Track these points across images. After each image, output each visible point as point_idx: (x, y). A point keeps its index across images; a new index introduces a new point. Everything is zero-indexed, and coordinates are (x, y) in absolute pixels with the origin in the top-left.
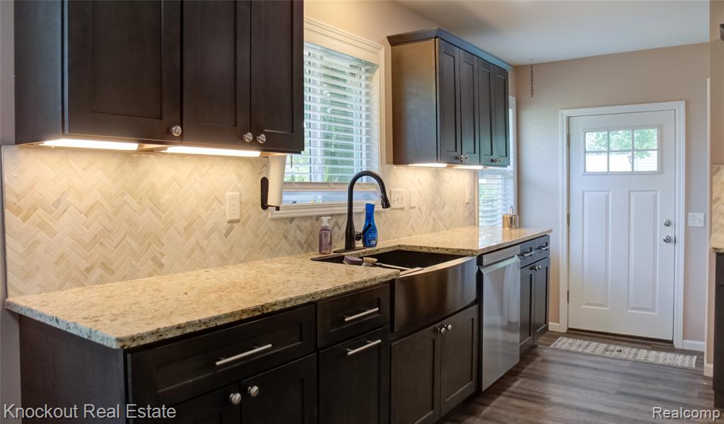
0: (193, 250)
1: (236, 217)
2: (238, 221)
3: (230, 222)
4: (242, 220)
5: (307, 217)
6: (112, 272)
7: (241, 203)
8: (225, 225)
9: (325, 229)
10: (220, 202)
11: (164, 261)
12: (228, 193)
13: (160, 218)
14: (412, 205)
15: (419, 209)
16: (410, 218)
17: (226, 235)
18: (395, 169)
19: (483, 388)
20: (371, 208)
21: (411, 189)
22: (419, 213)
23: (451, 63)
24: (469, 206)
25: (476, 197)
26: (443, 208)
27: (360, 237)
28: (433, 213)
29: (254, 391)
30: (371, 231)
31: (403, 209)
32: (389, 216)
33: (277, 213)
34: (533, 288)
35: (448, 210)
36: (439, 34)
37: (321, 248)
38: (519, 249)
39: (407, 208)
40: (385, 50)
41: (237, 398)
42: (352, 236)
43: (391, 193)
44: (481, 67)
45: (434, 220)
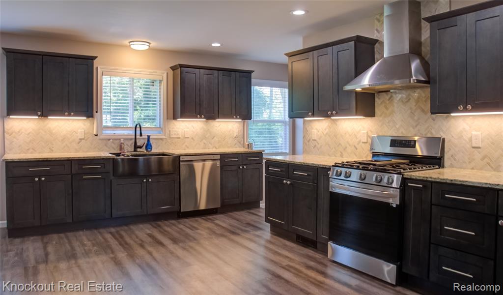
0: (64, 147)
1: (82, 138)
2: (83, 139)
3: (80, 139)
4: (86, 138)
5: (118, 139)
6: (35, 151)
7: (85, 133)
8: (78, 140)
9: (122, 143)
10: (76, 132)
11: (53, 149)
12: (79, 130)
13: (52, 137)
14: (186, 137)
15: (192, 138)
16: (185, 142)
17: (78, 143)
18: (174, 121)
19: (182, 211)
20: (149, 137)
21: (186, 130)
22: (192, 140)
23: (193, 76)
24: (237, 138)
25: (244, 134)
26: (213, 138)
27: (141, 147)
28: (204, 141)
29: (43, 179)
30: (148, 146)
31: (179, 138)
32: (169, 141)
33: (101, 137)
34: (240, 176)
35: (217, 140)
36: (181, 66)
37: (120, 150)
38: (218, 157)
39: (182, 138)
40: (167, 73)
41: (37, 179)
42: (136, 147)
43: (170, 131)
44: (222, 75)
45: (205, 143)
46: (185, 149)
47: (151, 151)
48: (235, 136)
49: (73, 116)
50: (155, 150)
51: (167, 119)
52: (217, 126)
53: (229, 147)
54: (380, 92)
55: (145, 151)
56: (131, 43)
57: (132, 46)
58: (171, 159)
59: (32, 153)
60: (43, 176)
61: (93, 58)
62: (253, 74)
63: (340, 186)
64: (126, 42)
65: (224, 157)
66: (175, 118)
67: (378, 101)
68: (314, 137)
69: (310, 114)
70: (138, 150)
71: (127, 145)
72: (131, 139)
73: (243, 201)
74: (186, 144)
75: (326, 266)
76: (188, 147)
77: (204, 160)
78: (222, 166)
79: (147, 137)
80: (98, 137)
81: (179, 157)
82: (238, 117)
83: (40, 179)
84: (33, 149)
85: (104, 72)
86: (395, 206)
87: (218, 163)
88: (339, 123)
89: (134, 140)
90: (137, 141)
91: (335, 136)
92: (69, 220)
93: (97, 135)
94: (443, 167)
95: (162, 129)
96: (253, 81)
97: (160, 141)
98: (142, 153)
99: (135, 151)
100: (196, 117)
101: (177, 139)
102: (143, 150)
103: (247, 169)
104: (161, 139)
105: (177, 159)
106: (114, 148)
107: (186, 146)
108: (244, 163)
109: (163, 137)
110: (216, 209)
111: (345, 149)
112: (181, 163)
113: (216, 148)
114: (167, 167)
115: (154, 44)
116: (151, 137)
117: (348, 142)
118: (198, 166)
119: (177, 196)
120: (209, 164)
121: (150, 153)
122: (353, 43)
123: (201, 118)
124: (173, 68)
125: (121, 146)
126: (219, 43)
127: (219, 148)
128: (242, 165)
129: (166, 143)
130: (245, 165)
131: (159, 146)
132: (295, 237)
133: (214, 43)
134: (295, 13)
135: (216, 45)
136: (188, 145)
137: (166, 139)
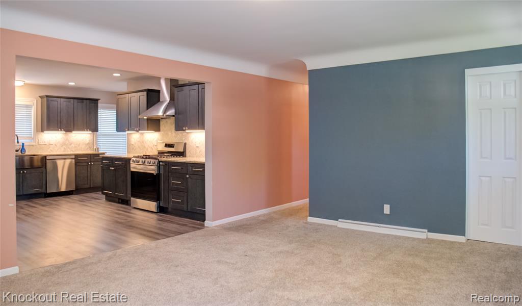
14: (50, 143)
15: (56, 145)
16: (50, 148)
18: (42, 133)
19: (48, 192)
21: (50, 139)
23: (55, 103)
24: (89, 145)
25: (94, 142)
26: (71, 144)
27: (17, 151)
28: (64, 146)
30: (23, 150)
31: (45, 145)
32: (38, 147)
34: (89, 169)
35: (74, 146)
36: (47, 96)
38: (74, 157)
39: (47, 144)
40: (37, 101)
43: (39, 140)
44: (77, 102)
45: (65, 148)
46: (50, 152)
47: (25, 153)
48: (87, 143)
50: (27, 153)
51: (37, 132)
52: (74, 136)
53: (82, 151)
54: (162, 118)
55: (21, 154)
58: (40, 158)
62: (99, 101)
63: (135, 167)
65: (77, 157)
66: (42, 131)
67: (161, 123)
68: (133, 143)
69: (127, 129)
70: (16, 153)
73: (92, 186)
75: (130, 210)
77: (65, 159)
78: (76, 163)
79: (22, 144)
81: (46, 157)
82: (88, 130)
87: (74, 161)
88: (144, 134)
91: (143, 142)
94: (185, 157)
96: (99, 105)
97: (31, 147)
98: (18, 155)
100: (58, 130)
101: (44, 146)
102: (19, 153)
103: (94, 165)
104: (33, 145)
105: (44, 159)
108: (92, 161)
109: (34, 144)
110: (72, 191)
111: (147, 149)
112: (47, 161)
114: (37, 163)
115: (26, 82)
116: (25, 144)
117: (149, 146)
118: (60, 163)
119: (44, 182)
120: (68, 161)
122: (146, 92)
123: (61, 130)
124: (41, 97)
126: (74, 82)
127: (74, 151)
128: (90, 162)
129: (35, 148)
130: (93, 162)
132: (117, 200)
133: (70, 82)
134: (115, 75)
135: (72, 84)
136: (52, 149)
137: (36, 145)
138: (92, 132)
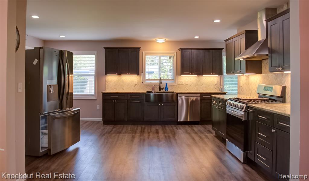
0: (128, 88)
1: (136, 84)
5: (152, 85)
7: (137, 82)
8: (134, 85)
10: (133, 82)
11: (124, 89)
12: (135, 81)
13: (123, 83)
14: (186, 84)
15: (190, 85)
16: (186, 87)
17: (134, 86)
18: (180, 76)
19: (178, 121)
20: (166, 84)
21: (186, 81)
22: (190, 86)
23: (187, 54)
24: (216, 85)
25: (221, 84)
26: (202, 85)
27: (162, 89)
28: (197, 86)
29: (116, 101)
30: (166, 88)
31: (183, 85)
32: (178, 86)
33: (145, 84)
35: (204, 86)
36: (181, 49)
37: (153, 90)
38: (199, 95)
39: (184, 84)
40: (177, 53)
41: (113, 101)
42: (160, 89)
43: (178, 81)
44: (204, 52)
45: (197, 88)
46: (186, 90)
47: (167, 91)
48: (215, 84)
49: (131, 74)
50: (169, 91)
51: (177, 75)
52: (204, 78)
55: (165, 91)
56: (157, 40)
57: (157, 41)
59: (116, 90)
60: (116, 100)
61: (139, 49)
62: (223, 50)
64: (154, 39)
65: (202, 95)
67: (263, 65)
69: (232, 72)
70: (161, 90)
71: (157, 88)
72: (158, 85)
74: (187, 88)
76: (188, 90)
77: (191, 96)
78: (201, 100)
79: (165, 84)
80: (143, 84)
81: (177, 94)
82: (214, 74)
83: (115, 101)
84: (116, 89)
85: (146, 54)
86: (243, 121)
87: (199, 98)
89: (159, 86)
90: (161, 86)
92: (126, 120)
93: (142, 83)
94: (285, 103)
95: (174, 80)
97: (173, 86)
98: (162, 92)
99: (159, 91)
101: (181, 86)
102: (164, 90)
104: (174, 85)
106: (150, 89)
107: (187, 89)
109: (175, 84)
110: (198, 122)
111: (252, 92)
112: (179, 97)
113: (204, 90)
114: (171, 99)
115: (167, 39)
116: (167, 84)
117: (253, 88)
119: (176, 113)
121: (167, 92)
122: (244, 34)
123: (192, 74)
125: (153, 88)
126: (198, 36)
127: (205, 90)
129: (176, 87)
131: (172, 88)
133: (196, 36)
134: (215, 21)
135: (197, 37)
136: (188, 88)
137: (175, 85)
138: (219, 75)
